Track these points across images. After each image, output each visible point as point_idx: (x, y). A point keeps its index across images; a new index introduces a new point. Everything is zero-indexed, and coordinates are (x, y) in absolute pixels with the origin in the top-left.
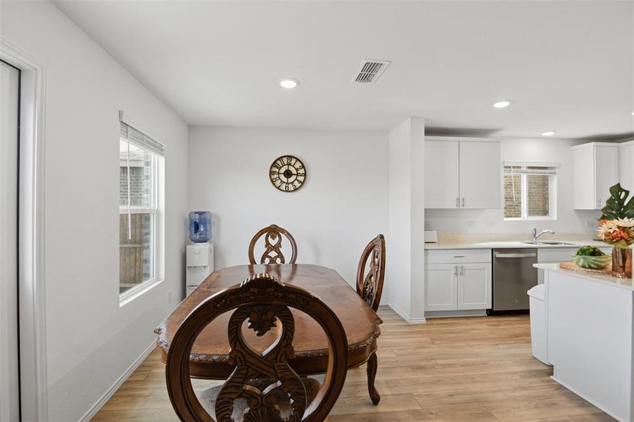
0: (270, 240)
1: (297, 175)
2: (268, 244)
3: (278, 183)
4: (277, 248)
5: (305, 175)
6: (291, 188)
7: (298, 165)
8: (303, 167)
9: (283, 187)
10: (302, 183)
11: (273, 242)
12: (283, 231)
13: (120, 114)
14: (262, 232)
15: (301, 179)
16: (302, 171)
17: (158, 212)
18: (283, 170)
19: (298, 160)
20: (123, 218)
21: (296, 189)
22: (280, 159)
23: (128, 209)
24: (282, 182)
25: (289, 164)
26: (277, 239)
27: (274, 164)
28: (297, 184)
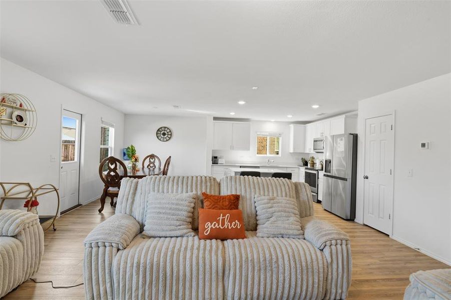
0: (151, 160)
1: (168, 135)
2: (150, 161)
3: (160, 138)
4: (153, 163)
5: (171, 135)
6: (165, 140)
7: (168, 131)
8: (170, 131)
9: (162, 139)
10: (170, 138)
11: (152, 161)
12: (156, 157)
13: (101, 118)
14: (148, 157)
15: (169, 136)
16: (170, 133)
17: (111, 148)
18: (162, 133)
19: (168, 129)
20: (101, 149)
21: (167, 141)
22: (161, 128)
23: (102, 146)
24: (162, 137)
25: (164, 130)
26: (154, 160)
27: (158, 130)
28: (168, 138)
